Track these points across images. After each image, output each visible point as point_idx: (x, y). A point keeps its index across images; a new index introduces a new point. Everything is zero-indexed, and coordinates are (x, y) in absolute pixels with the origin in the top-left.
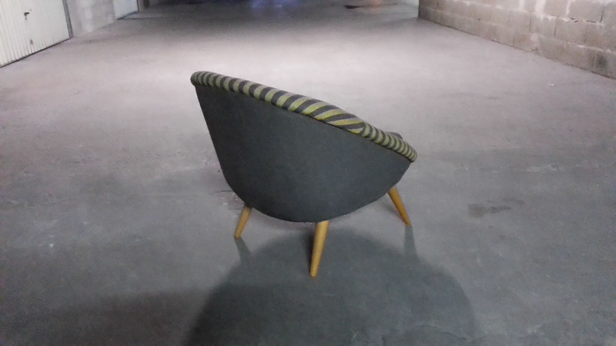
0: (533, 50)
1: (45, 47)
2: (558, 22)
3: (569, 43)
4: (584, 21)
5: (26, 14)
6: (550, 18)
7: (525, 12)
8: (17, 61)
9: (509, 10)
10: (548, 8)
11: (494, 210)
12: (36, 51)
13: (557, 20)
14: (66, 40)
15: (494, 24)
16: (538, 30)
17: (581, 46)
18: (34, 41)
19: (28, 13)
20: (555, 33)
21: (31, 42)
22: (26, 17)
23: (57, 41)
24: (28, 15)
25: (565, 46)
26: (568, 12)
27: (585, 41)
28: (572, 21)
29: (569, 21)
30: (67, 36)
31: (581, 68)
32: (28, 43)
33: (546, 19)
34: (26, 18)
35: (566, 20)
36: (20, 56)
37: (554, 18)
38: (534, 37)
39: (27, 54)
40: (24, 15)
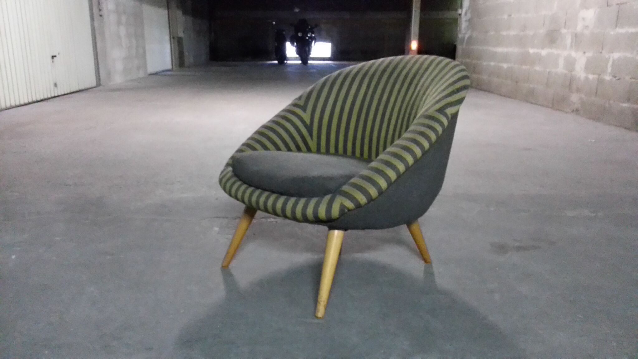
0: (573, 111)
1: (69, 92)
2: (600, 81)
3: (611, 102)
4: (627, 78)
5: (53, 57)
6: (591, 77)
7: (565, 71)
8: (38, 101)
9: (548, 70)
10: (588, 68)
11: (519, 249)
12: (60, 94)
13: (599, 78)
14: (92, 88)
15: (531, 86)
16: (578, 90)
17: (625, 105)
18: (58, 84)
19: (55, 56)
20: (596, 93)
21: (56, 85)
22: (53, 60)
23: (82, 87)
24: (55, 58)
25: (607, 105)
26: (609, 70)
27: (628, 100)
28: (614, 79)
29: (611, 80)
30: (94, 84)
31: (625, 128)
32: (52, 86)
33: (587, 79)
34: (53, 62)
35: (608, 78)
36: (42, 98)
37: (596, 76)
38: (575, 98)
39: (49, 96)
40: (50, 58)
